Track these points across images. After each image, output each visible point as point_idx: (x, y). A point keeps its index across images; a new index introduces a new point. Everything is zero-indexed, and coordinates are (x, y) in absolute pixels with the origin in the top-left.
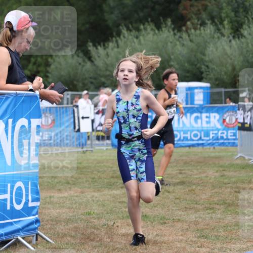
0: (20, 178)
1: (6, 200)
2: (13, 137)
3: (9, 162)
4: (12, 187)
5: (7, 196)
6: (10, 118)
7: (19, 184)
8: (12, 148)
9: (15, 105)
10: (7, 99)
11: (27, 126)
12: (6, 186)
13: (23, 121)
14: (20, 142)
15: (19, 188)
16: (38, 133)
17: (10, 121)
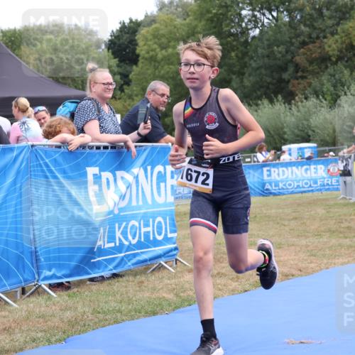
0: (159, 214)
1: (149, 232)
2: (152, 181)
3: (149, 201)
4: (154, 222)
5: (150, 229)
6: (148, 165)
7: (159, 219)
8: (152, 190)
9: (152, 155)
10: (145, 150)
11: (163, 173)
12: (149, 221)
13: (159, 168)
14: (158, 184)
15: (160, 223)
16: (172, 177)
17: (149, 168)
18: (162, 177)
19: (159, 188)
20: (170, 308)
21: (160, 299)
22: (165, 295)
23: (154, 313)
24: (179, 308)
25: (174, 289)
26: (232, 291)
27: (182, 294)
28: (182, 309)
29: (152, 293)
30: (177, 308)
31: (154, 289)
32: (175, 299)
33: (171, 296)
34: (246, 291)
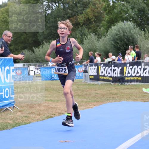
0: (7, 87)
1: (2, 95)
3: (3, 81)
4: (4, 90)
5: (3, 93)
6: (3, 66)
7: (7, 89)
8: (4, 77)
9: (5, 62)
10: (1, 60)
11: (9, 69)
12: (2, 90)
13: (7, 68)
14: (7, 74)
15: (7, 91)
16: (13, 72)
17: (3, 67)
18: (8, 72)
19: (7, 76)
20: (11, 127)
21: (7, 123)
22: (8, 121)
23: (4, 129)
24: (15, 127)
25: (13, 119)
26: (37, 120)
27: (16, 121)
28: (16, 127)
29: (3, 121)
30: (13, 127)
31: (4, 119)
32: (13, 123)
33: (11, 122)
34: (43, 120)
